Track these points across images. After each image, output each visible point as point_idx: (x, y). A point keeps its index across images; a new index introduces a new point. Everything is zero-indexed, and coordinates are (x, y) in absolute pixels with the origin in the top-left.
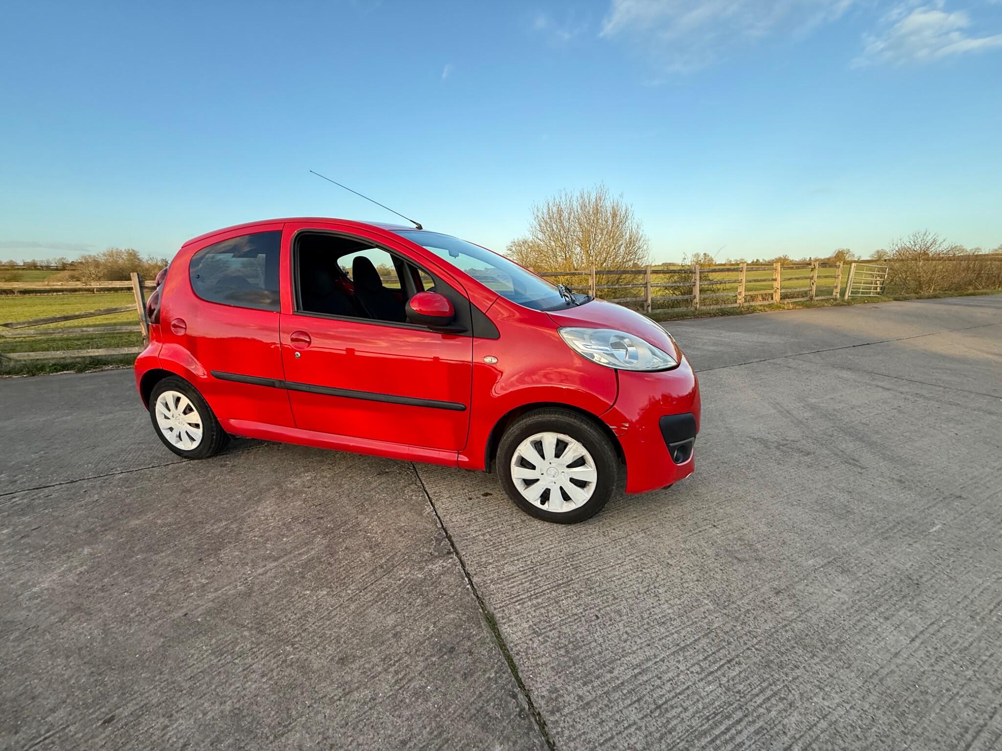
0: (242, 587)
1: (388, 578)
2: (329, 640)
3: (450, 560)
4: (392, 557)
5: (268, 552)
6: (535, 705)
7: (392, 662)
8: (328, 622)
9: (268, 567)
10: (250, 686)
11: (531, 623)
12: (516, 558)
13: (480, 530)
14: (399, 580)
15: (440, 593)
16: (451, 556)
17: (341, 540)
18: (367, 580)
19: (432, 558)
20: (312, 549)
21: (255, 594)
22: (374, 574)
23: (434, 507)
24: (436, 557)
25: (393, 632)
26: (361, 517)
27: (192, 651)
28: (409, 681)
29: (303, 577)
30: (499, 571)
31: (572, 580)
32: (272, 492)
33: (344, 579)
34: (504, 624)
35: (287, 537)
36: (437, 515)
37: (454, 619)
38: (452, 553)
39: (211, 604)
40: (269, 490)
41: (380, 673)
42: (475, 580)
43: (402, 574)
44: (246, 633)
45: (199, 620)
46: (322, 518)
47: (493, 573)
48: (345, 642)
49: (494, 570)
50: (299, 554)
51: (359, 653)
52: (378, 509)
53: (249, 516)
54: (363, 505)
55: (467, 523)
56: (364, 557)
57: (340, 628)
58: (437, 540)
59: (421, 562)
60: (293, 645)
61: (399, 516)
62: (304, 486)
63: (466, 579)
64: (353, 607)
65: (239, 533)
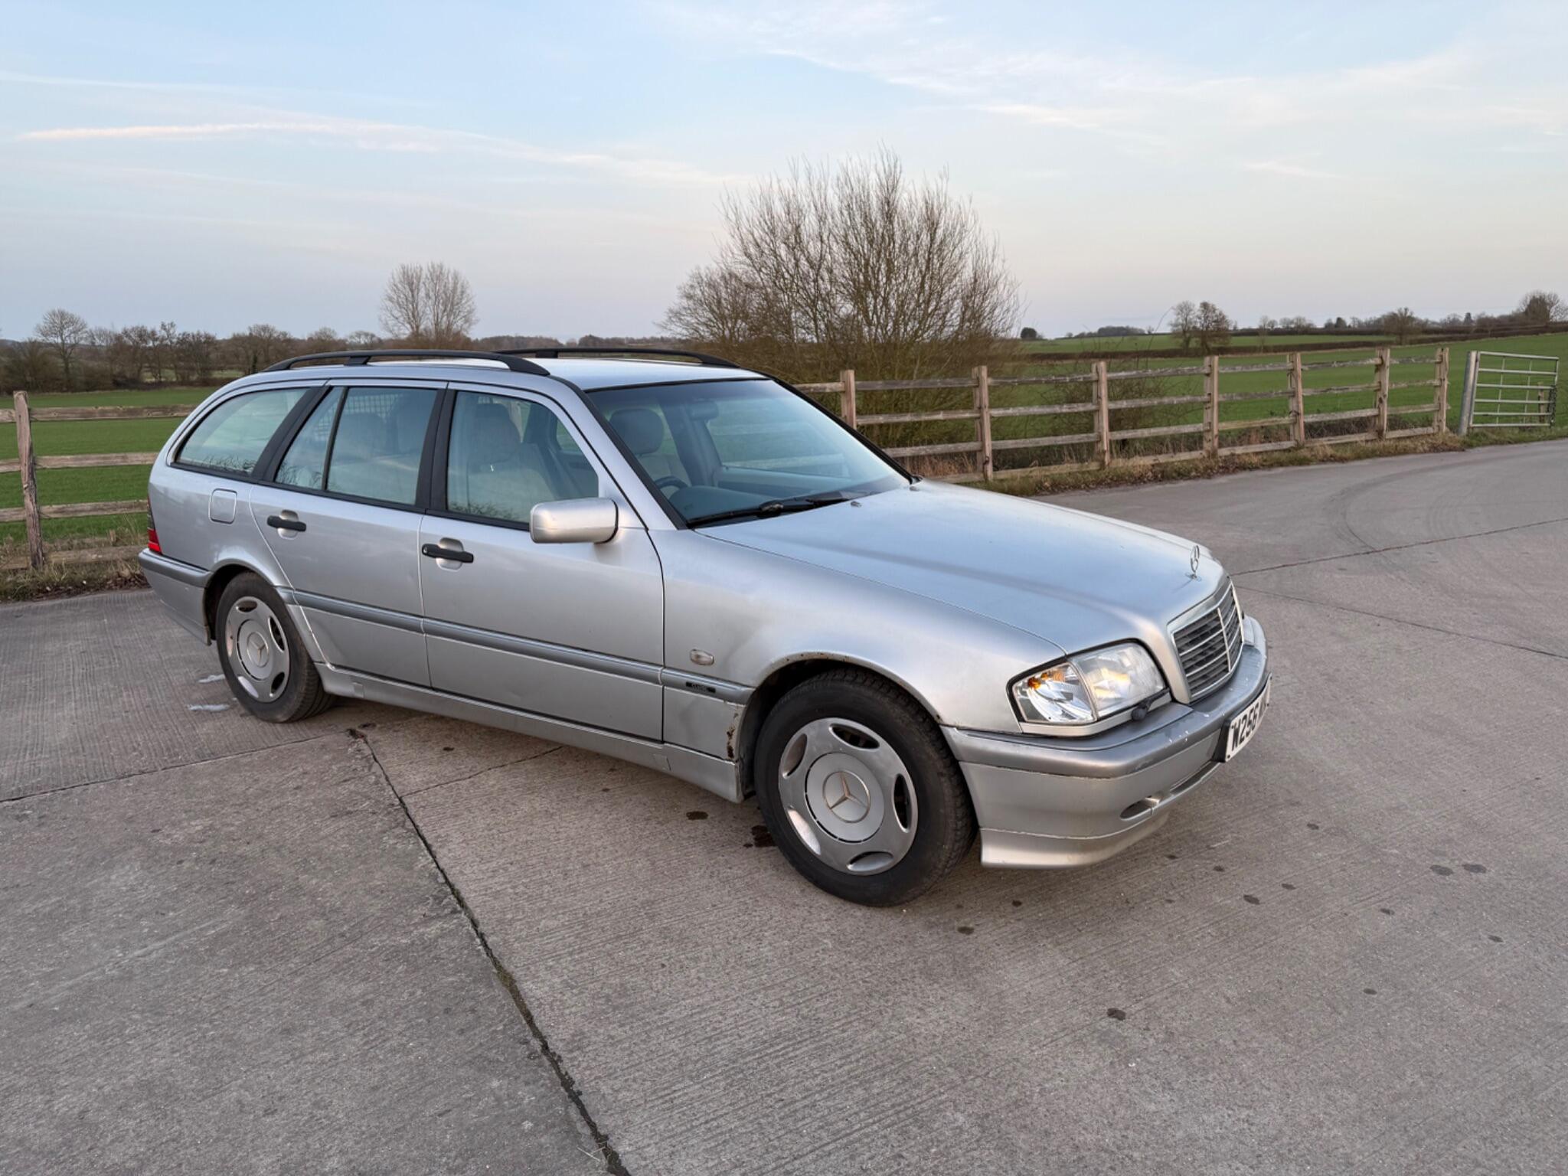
0: (114, 972)
1: (354, 948)
2: (266, 1014)
3: (455, 921)
4: (361, 924)
5: (146, 930)
6: (550, 1047)
7: (360, 1027)
8: (261, 998)
9: (150, 948)
10: (157, 1062)
11: (565, 977)
12: (560, 912)
13: (510, 882)
14: (371, 948)
15: (435, 957)
16: (458, 915)
17: (271, 908)
18: (319, 951)
19: (427, 920)
20: (223, 922)
21: (137, 978)
22: (329, 944)
23: (434, 857)
24: (433, 918)
25: (362, 1000)
26: (303, 877)
27: (59, 1038)
28: (384, 1041)
29: (213, 955)
30: (531, 927)
31: (642, 929)
32: (131, 853)
33: (282, 952)
34: (526, 981)
35: (174, 910)
36: (438, 867)
37: (452, 982)
38: (460, 912)
39: (66, 993)
40: (124, 849)
41: (342, 1038)
42: (490, 940)
43: (375, 940)
44: (136, 1016)
45: (56, 1009)
46: (233, 883)
47: (521, 930)
48: (289, 1015)
49: (523, 927)
50: (201, 930)
51: (311, 1023)
52: (334, 866)
53: (97, 887)
54: (305, 861)
55: (490, 874)
56: (313, 926)
57: (281, 1002)
58: (436, 898)
59: (408, 925)
60: (211, 1022)
61: (373, 872)
62: (191, 841)
63: (478, 940)
64: (298, 980)
65: (84, 910)
